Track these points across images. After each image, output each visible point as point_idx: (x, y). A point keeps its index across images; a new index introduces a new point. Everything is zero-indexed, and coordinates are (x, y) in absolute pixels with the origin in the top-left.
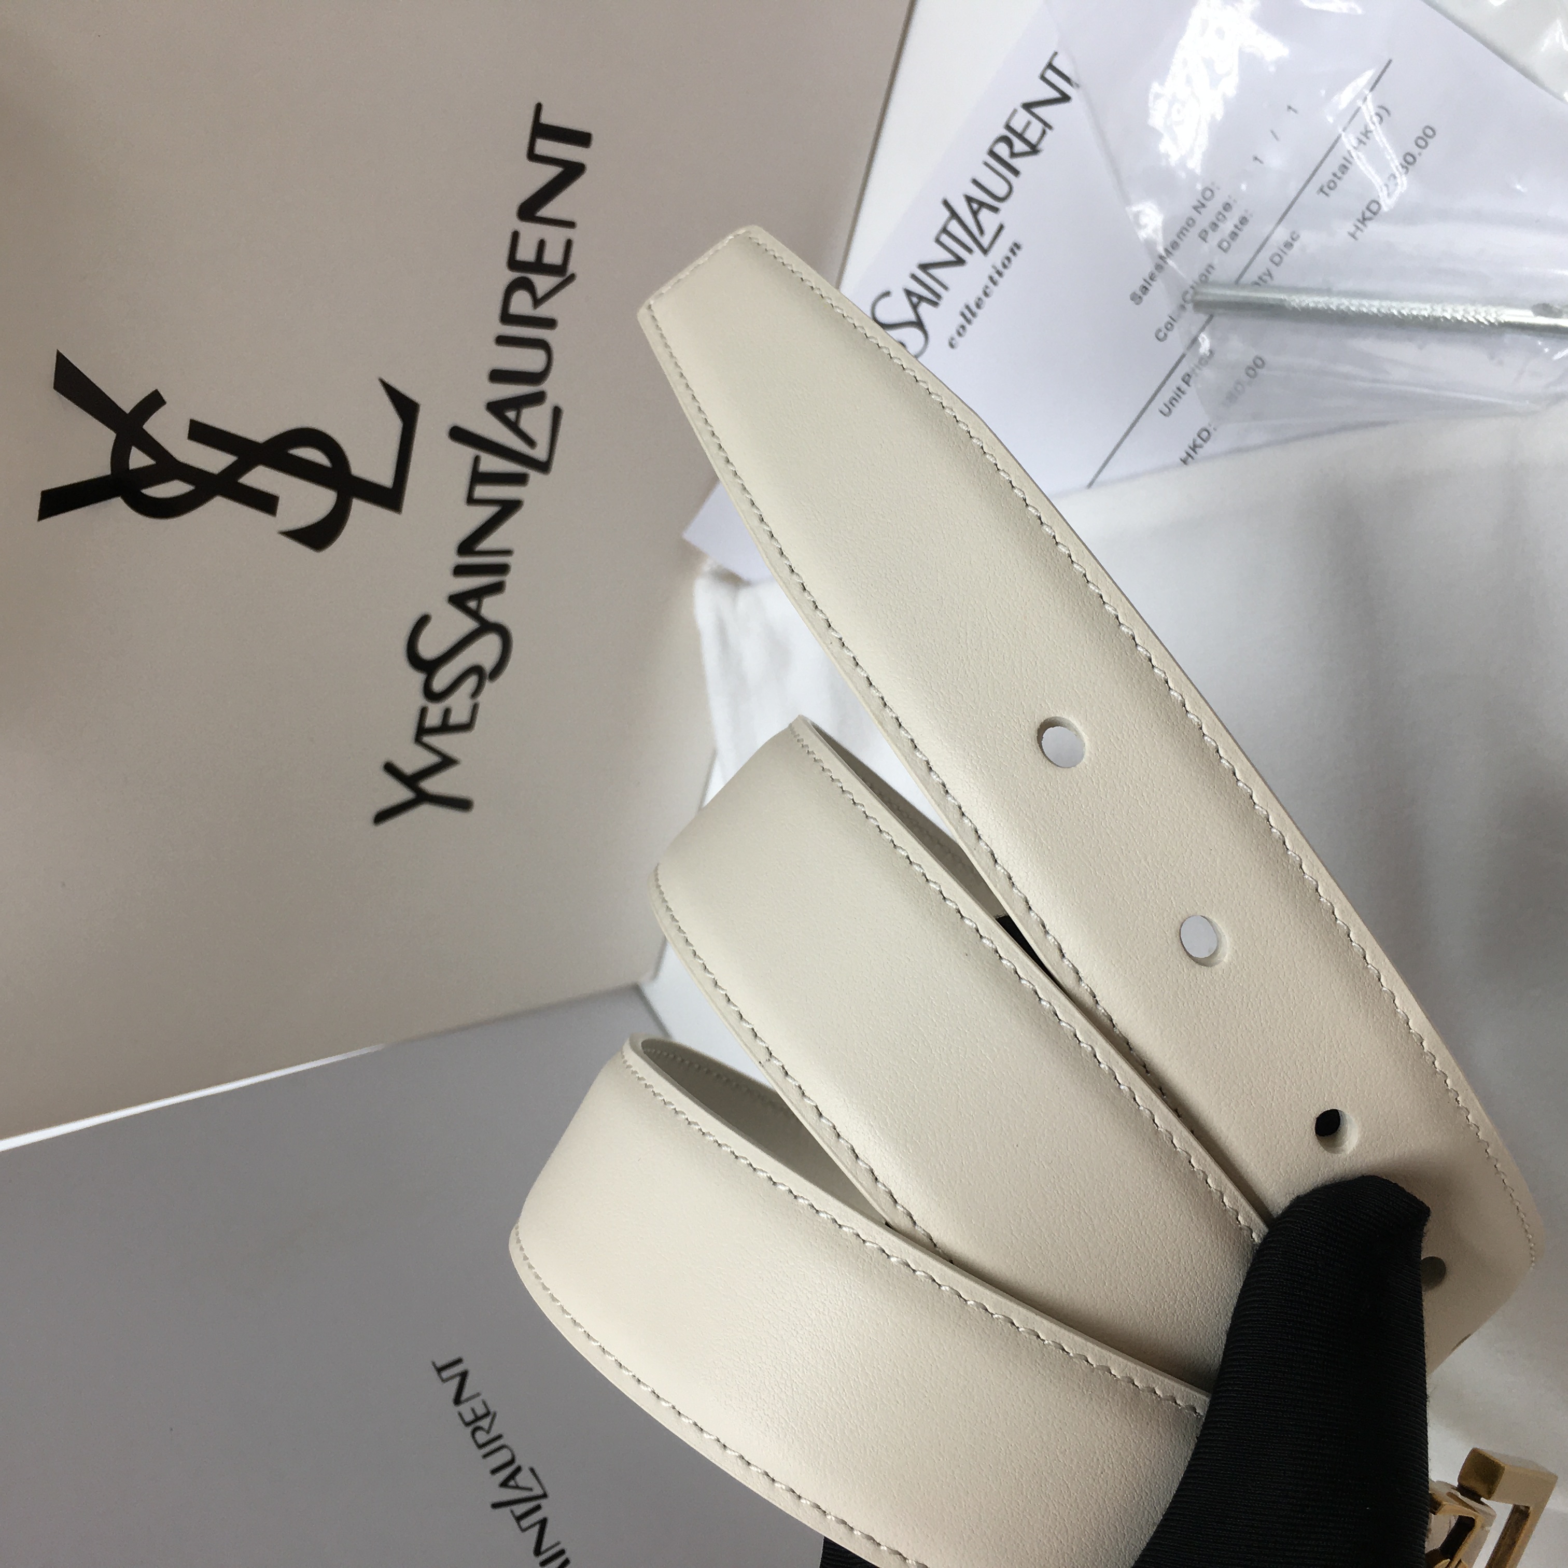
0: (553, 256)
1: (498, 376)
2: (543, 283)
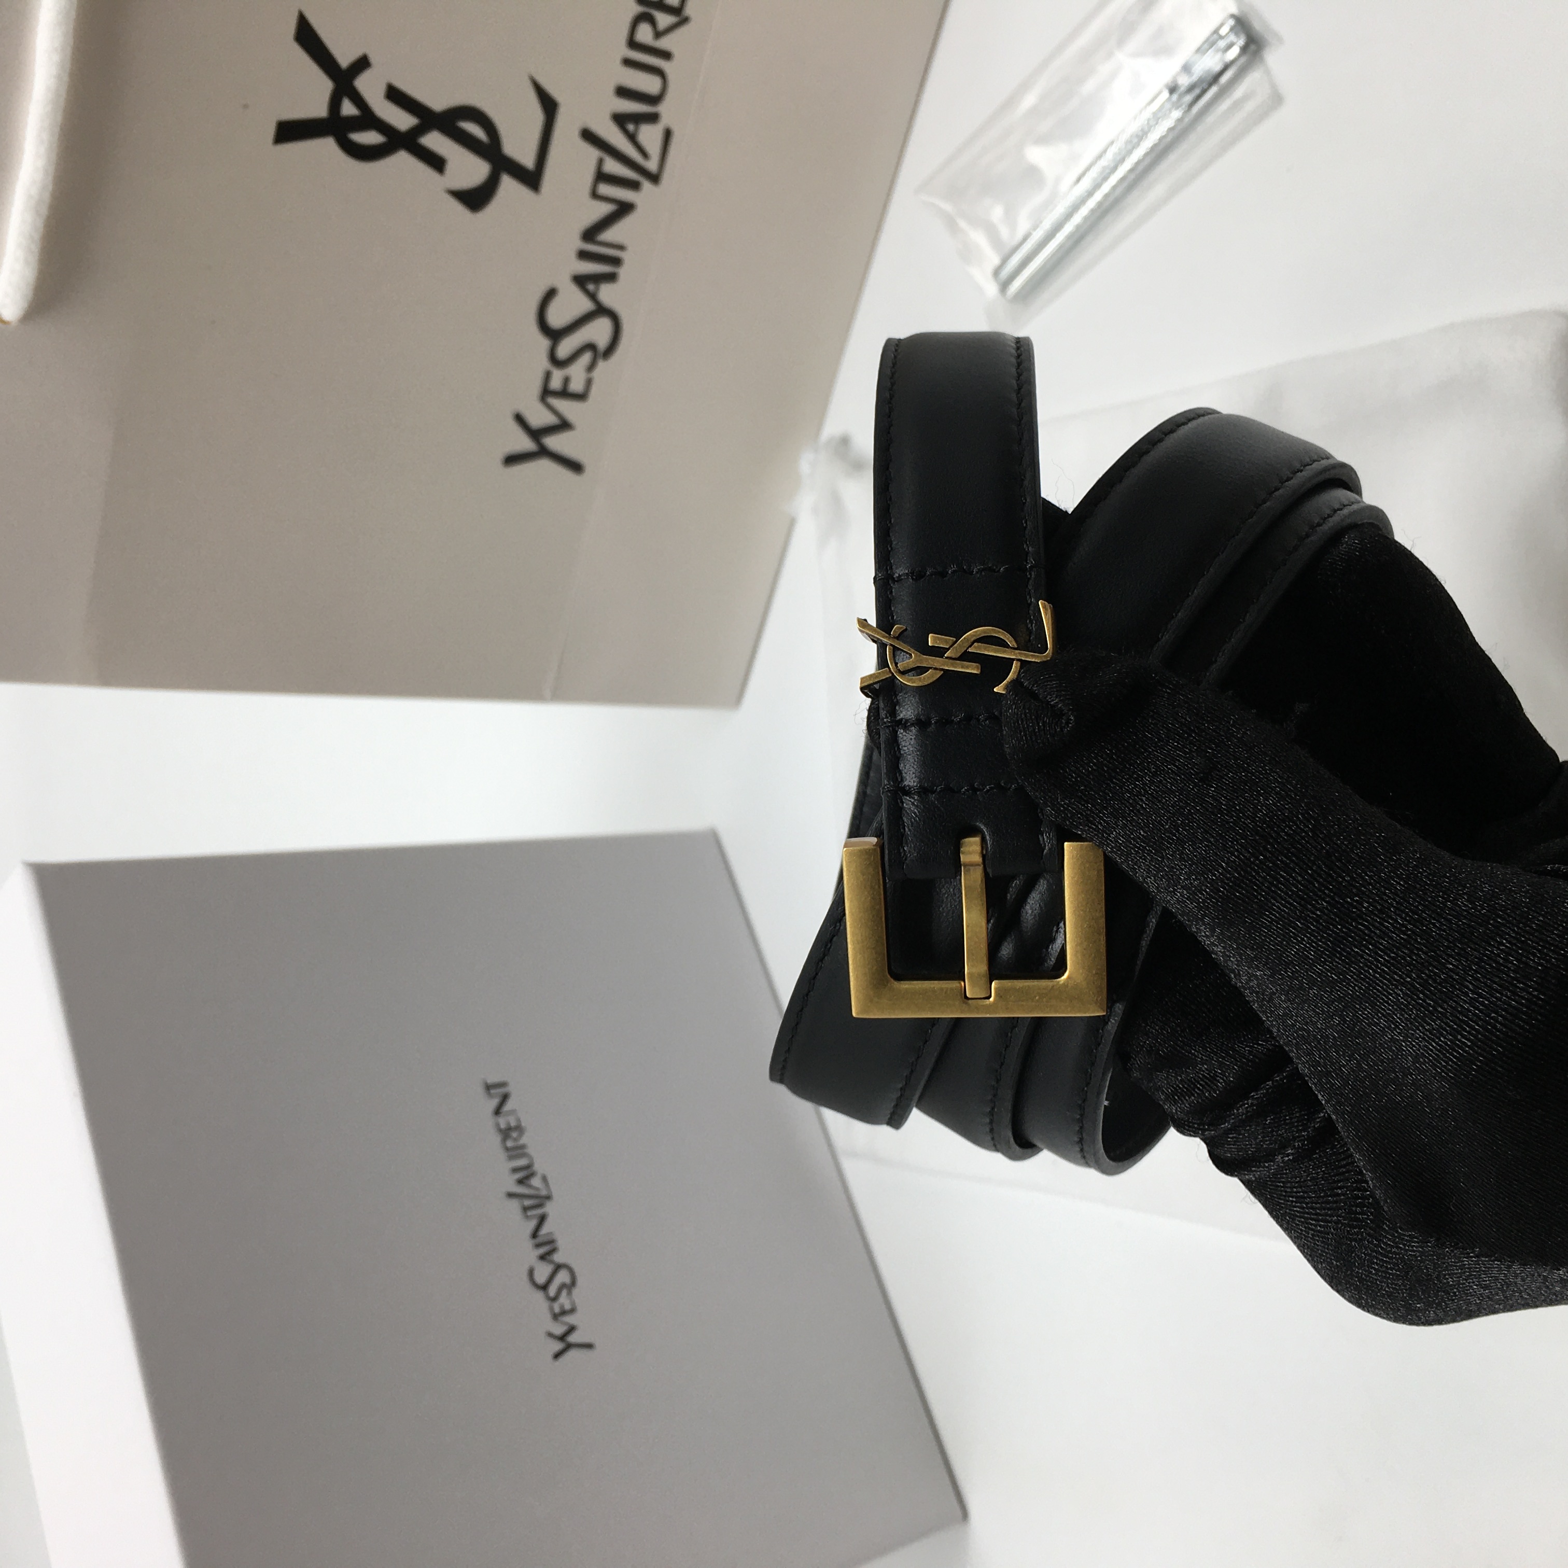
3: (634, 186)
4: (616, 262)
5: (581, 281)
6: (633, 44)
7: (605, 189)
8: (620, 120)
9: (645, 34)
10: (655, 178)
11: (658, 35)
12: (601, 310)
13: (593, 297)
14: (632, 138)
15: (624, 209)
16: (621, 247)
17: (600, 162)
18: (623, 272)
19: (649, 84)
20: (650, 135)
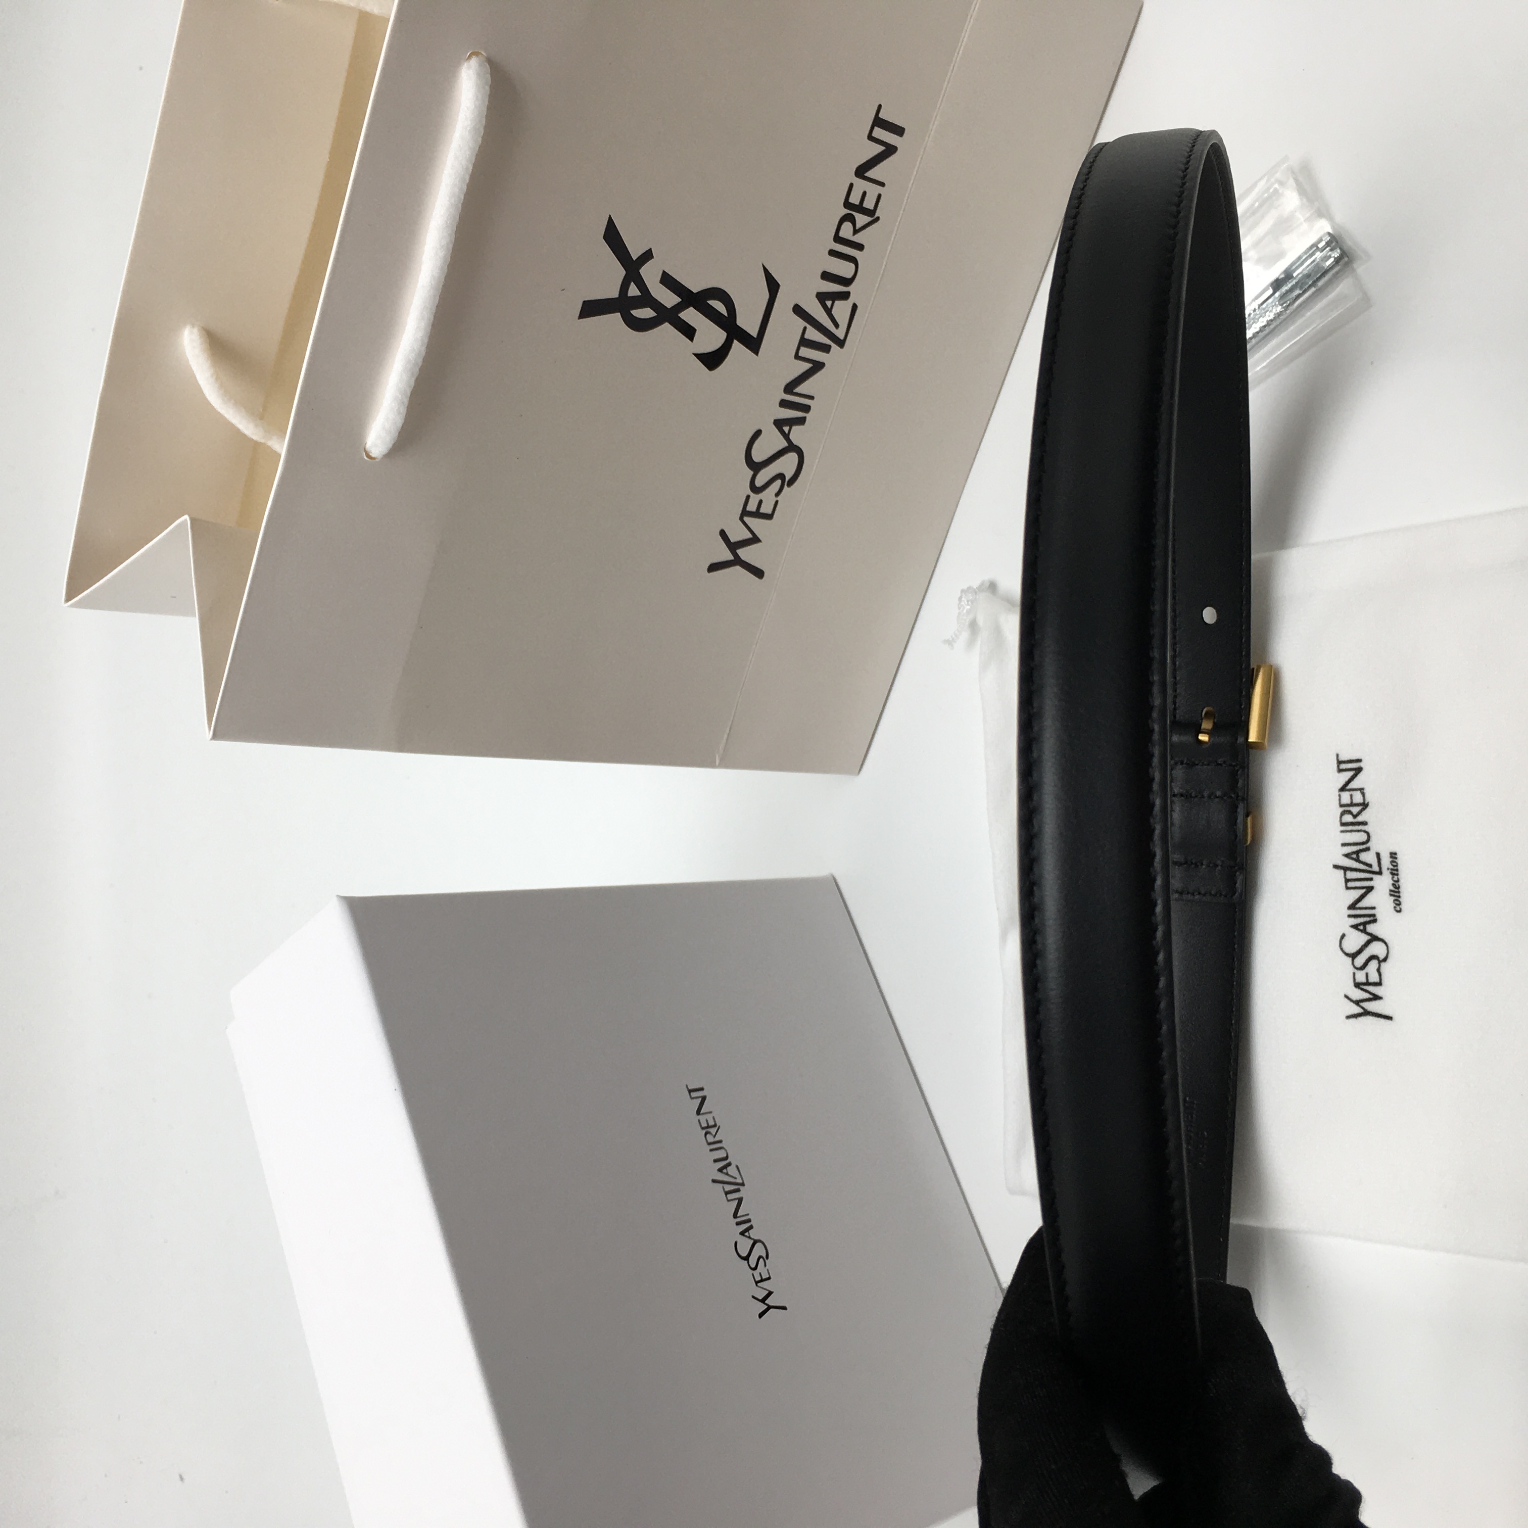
3: (826, 349)
4: (807, 408)
5: (779, 424)
6: (838, 239)
7: (805, 352)
8: (822, 297)
9: (847, 231)
10: (841, 343)
11: (856, 232)
12: (791, 448)
13: (786, 436)
14: (829, 312)
15: (818, 366)
16: (812, 398)
17: (805, 329)
18: (809, 416)
19: (844, 269)
20: (841, 309)
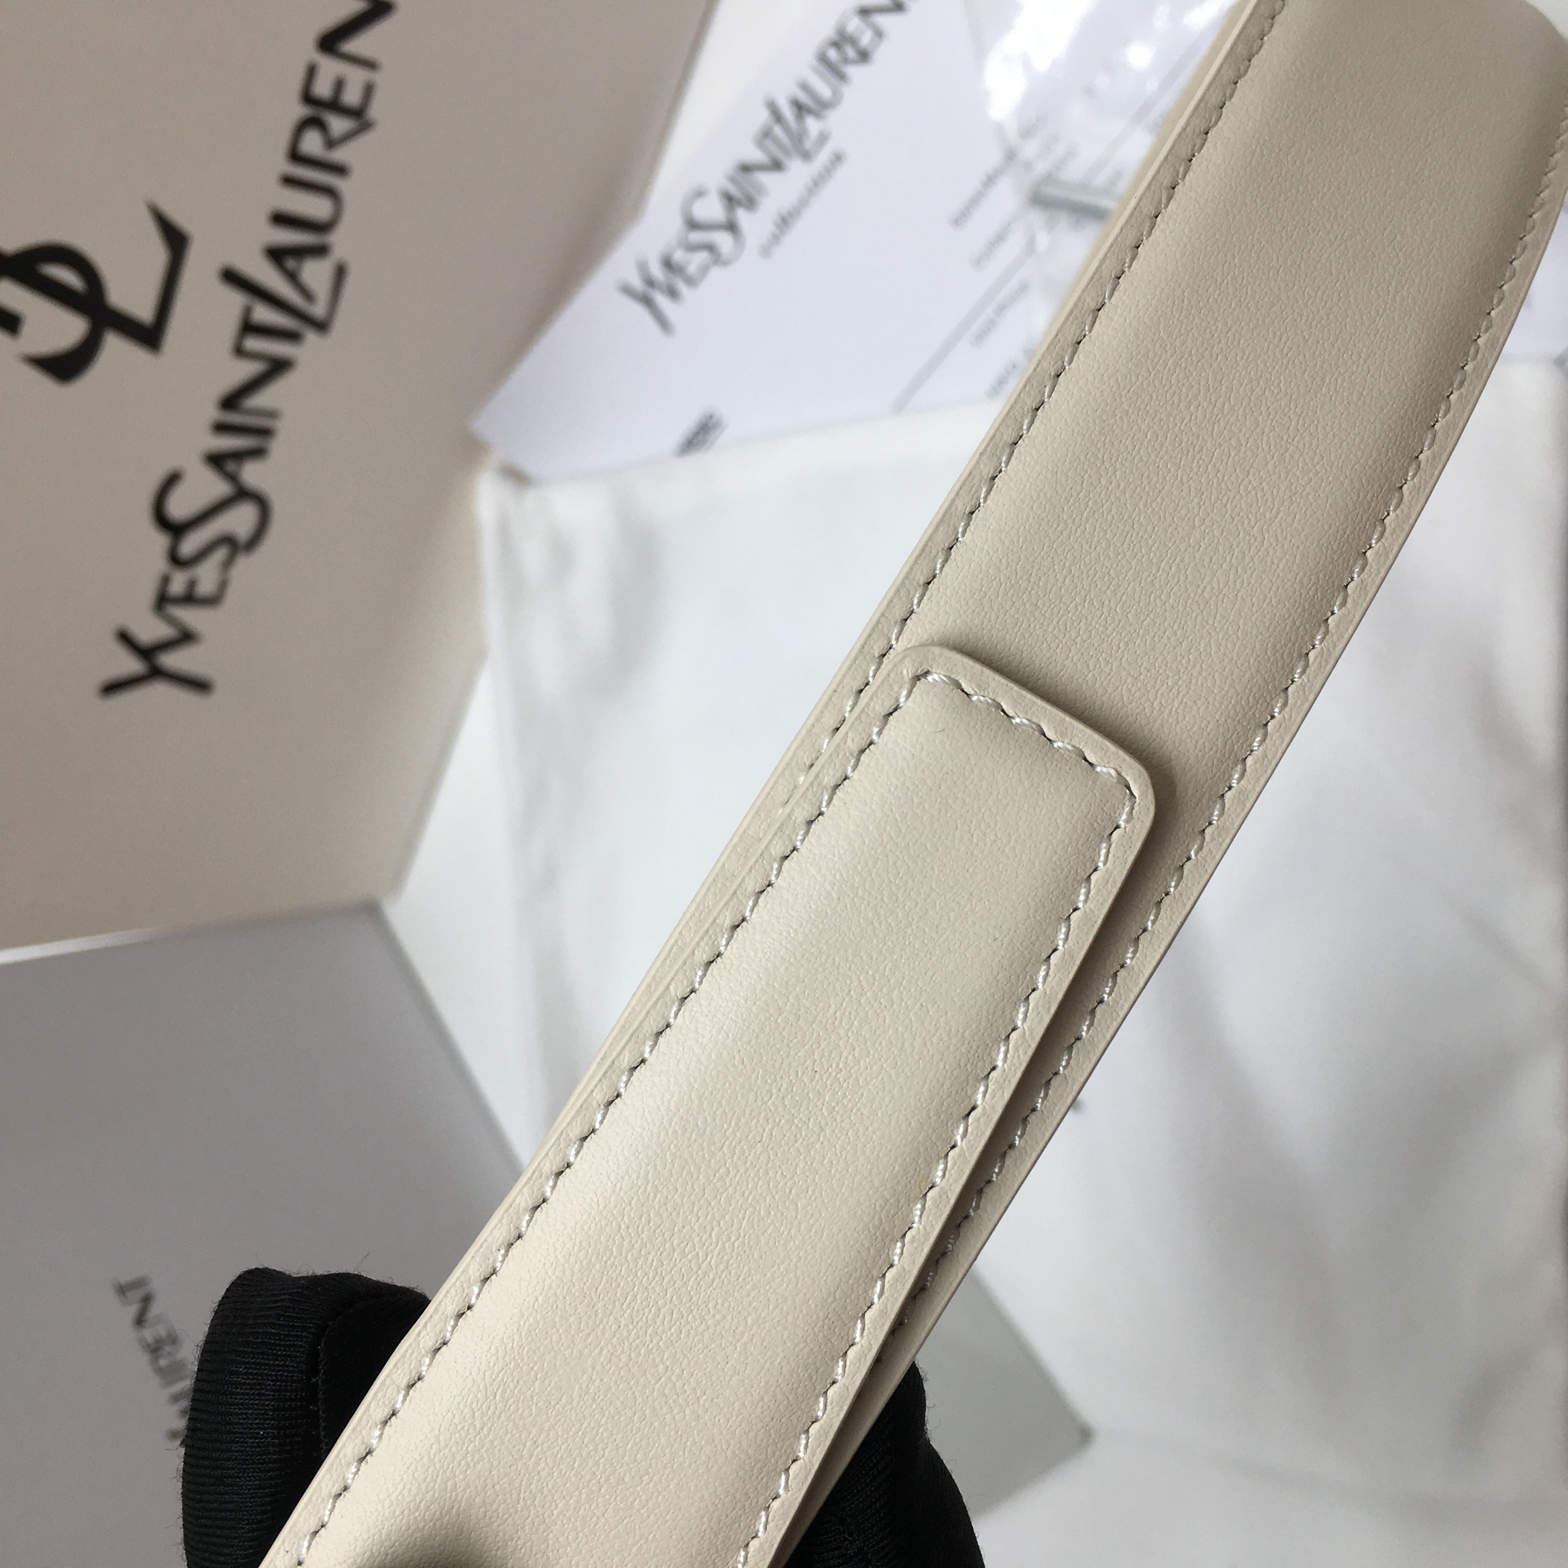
0: (351, 97)
1: (281, 219)
2: (338, 125)
